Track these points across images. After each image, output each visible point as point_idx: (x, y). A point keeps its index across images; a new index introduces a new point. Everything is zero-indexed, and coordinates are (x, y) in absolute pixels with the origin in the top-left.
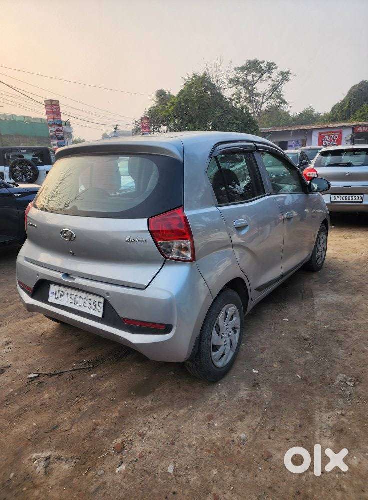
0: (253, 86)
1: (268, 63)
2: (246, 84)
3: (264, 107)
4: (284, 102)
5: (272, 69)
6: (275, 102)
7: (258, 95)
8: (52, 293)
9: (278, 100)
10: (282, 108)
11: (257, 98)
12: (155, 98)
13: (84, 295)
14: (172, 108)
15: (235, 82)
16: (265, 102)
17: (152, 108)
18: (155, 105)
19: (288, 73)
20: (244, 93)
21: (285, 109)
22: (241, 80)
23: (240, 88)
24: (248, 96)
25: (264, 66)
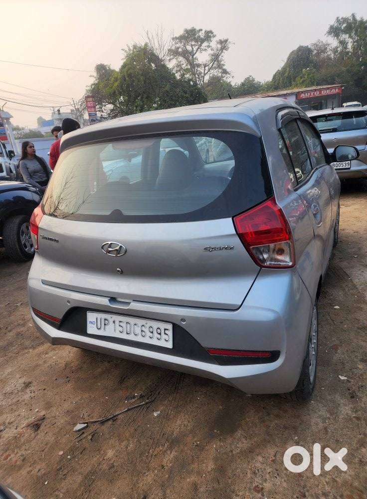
0: (193, 57)
1: (206, 31)
2: (186, 54)
3: (207, 78)
4: (225, 72)
5: (210, 37)
6: (216, 73)
7: (199, 65)
8: (91, 322)
9: (220, 71)
10: (224, 79)
11: (199, 69)
12: (95, 74)
13: (140, 322)
14: (116, 84)
15: (175, 53)
16: (207, 73)
17: (93, 85)
18: (96, 82)
19: (226, 41)
20: (184, 65)
21: (228, 79)
22: (180, 50)
23: (181, 59)
24: (189, 67)
25: (202, 35)
